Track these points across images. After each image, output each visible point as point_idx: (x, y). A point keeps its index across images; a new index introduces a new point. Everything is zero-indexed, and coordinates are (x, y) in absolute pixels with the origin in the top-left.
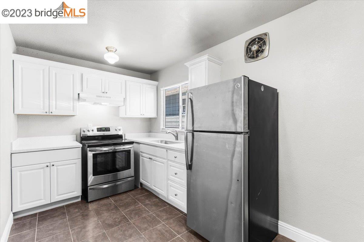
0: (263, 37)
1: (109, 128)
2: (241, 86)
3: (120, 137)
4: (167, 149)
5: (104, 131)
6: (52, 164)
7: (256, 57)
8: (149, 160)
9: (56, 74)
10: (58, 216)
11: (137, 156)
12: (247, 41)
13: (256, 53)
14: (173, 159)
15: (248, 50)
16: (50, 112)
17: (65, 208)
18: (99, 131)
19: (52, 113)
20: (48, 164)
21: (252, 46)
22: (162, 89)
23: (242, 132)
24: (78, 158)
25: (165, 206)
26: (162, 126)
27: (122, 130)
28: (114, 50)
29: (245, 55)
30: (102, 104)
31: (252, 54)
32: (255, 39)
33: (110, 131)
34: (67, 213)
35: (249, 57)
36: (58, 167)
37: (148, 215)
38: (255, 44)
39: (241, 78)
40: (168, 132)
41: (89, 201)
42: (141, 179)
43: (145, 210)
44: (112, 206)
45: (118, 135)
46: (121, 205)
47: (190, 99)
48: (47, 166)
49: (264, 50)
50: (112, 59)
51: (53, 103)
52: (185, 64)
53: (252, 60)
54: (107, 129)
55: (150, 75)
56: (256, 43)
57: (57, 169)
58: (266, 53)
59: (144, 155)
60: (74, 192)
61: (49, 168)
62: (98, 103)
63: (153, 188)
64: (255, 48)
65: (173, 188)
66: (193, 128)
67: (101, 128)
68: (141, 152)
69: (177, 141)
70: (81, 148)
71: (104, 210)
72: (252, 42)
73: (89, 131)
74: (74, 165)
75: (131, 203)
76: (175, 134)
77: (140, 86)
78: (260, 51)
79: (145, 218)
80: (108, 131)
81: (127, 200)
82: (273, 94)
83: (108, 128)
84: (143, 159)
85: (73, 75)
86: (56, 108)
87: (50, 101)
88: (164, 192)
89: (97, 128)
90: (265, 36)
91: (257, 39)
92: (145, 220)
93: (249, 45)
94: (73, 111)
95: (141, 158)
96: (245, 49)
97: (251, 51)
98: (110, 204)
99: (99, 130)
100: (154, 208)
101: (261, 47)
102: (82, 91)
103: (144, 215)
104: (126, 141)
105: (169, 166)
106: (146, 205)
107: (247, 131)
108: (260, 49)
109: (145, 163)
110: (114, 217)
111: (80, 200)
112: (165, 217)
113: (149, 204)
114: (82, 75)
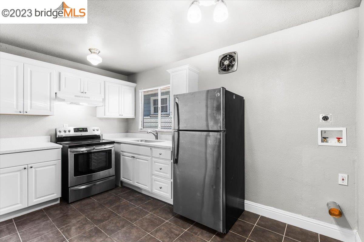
0: (233, 55)
1: (87, 128)
2: (220, 95)
3: (98, 137)
4: (151, 147)
5: (81, 131)
6: (30, 166)
7: (227, 71)
8: (131, 158)
9: (31, 71)
10: (39, 219)
11: (118, 156)
12: (220, 56)
13: (227, 68)
14: (158, 156)
15: (221, 64)
16: (25, 111)
17: (44, 211)
18: (76, 132)
19: (26, 112)
20: (26, 166)
21: (224, 61)
22: (140, 91)
23: (221, 131)
24: (59, 159)
25: (150, 199)
26: (140, 127)
27: (99, 130)
28: (98, 52)
29: (218, 68)
30: (81, 104)
31: (224, 68)
32: (226, 56)
33: (87, 131)
34: (48, 215)
35: (222, 70)
36: (37, 169)
37: (135, 208)
38: (227, 60)
39: (220, 89)
40: (149, 132)
41: (70, 202)
42: (122, 177)
43: (131, 205)
44: (96, 204)
45: (96, 135)
46: (105, 202)
47: (177, 103)
48: (25, 168)
49: (234, 65)
50: (95, 60)
51: (28, 102)
52: (167, 71)
53: (224, 72)
54: (85, 130)
55: (127, 76)
56: (228, 58)
57: (36, 171)
58: (235, 68)
59: (125, 154)
60: (53, 194)
61: (26, 170)
62: (75, 103)
63: (136, 184)
64: (226, 63)
65: (157, 182)
66: (179, 128)
67: (78, 129)
68: (122, 151)
69: (157, 140)
70: (61, 149)
71: (89, 209)
72: (225, 57)
73: (65, 132)
74: (54, 166)
75: (116, 200)
76: (155, 133)
77: (119, 87)
78: (231, 66)
79: (133, 211)
80: (86, 132)
81: (110, 198)
82: (240, 101)
83: (85, 128)
84: (124, 158)
85: (50, 73)
86: (31, 107)
87: (25, 100)
88: (147, 187)
89: (74, 129)
90: (235, 54)
91: (228, 56)
92: (133, 212)
93: (222, 59)
94: (50, 111)
95: (122, 157)
96: (219, 63)
97: (223, 65)
98: (94, 203)
99: (76, 130)
100: (139, 202)
101: (231, 62)
102: (60, 90)
103: (131, 209)
104: (103, 141)
105: (153, 162)
106: (131, 201)
107: (225, 130)
108: (230, 64)
109: (126, 162)
110: (102, 213)
111: (58, 202)
112: (151, 209)
113: (133, 199)
114: (60, 73)
